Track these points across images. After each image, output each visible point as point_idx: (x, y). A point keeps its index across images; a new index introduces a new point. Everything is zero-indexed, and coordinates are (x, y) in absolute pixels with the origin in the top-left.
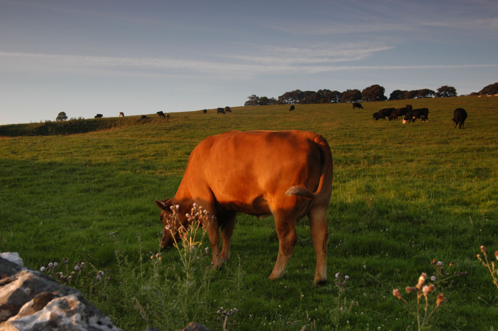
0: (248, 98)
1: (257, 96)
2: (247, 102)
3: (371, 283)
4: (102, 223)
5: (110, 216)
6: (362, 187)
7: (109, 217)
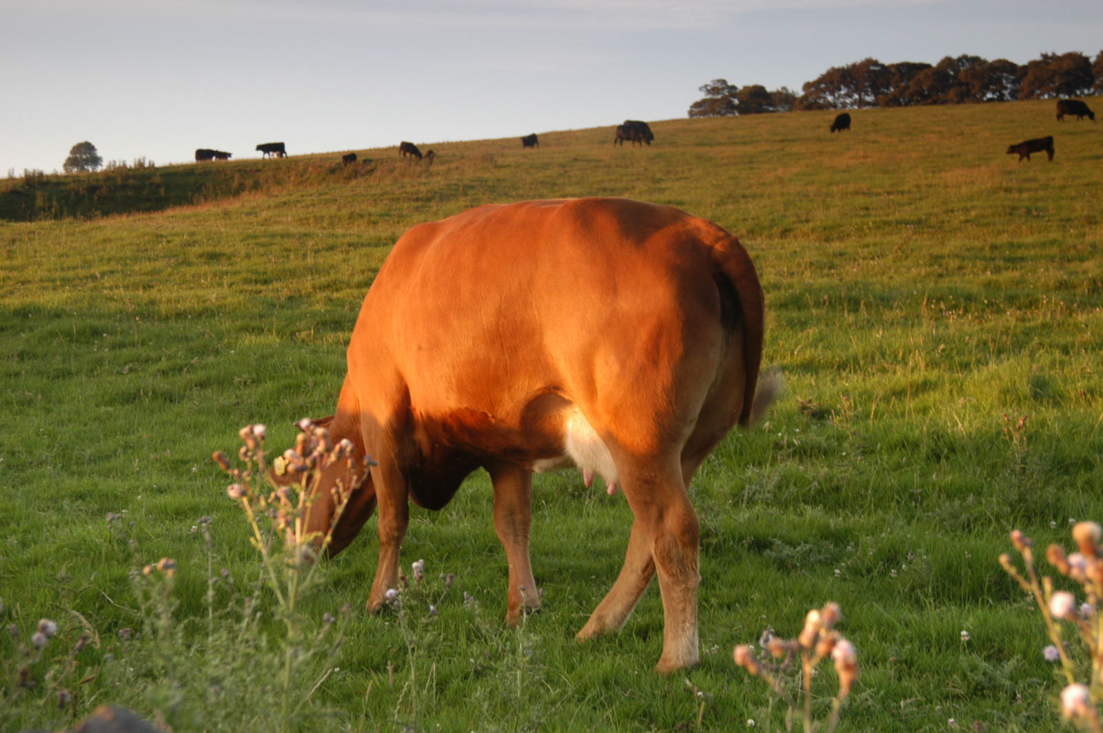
0: (701, 89)
1: (730, 83)
2: (697, 105)
3: (983, 688)
4: (162, 500)
5: (194, 478)
6: (1017, 384)
7: (190, 479)
